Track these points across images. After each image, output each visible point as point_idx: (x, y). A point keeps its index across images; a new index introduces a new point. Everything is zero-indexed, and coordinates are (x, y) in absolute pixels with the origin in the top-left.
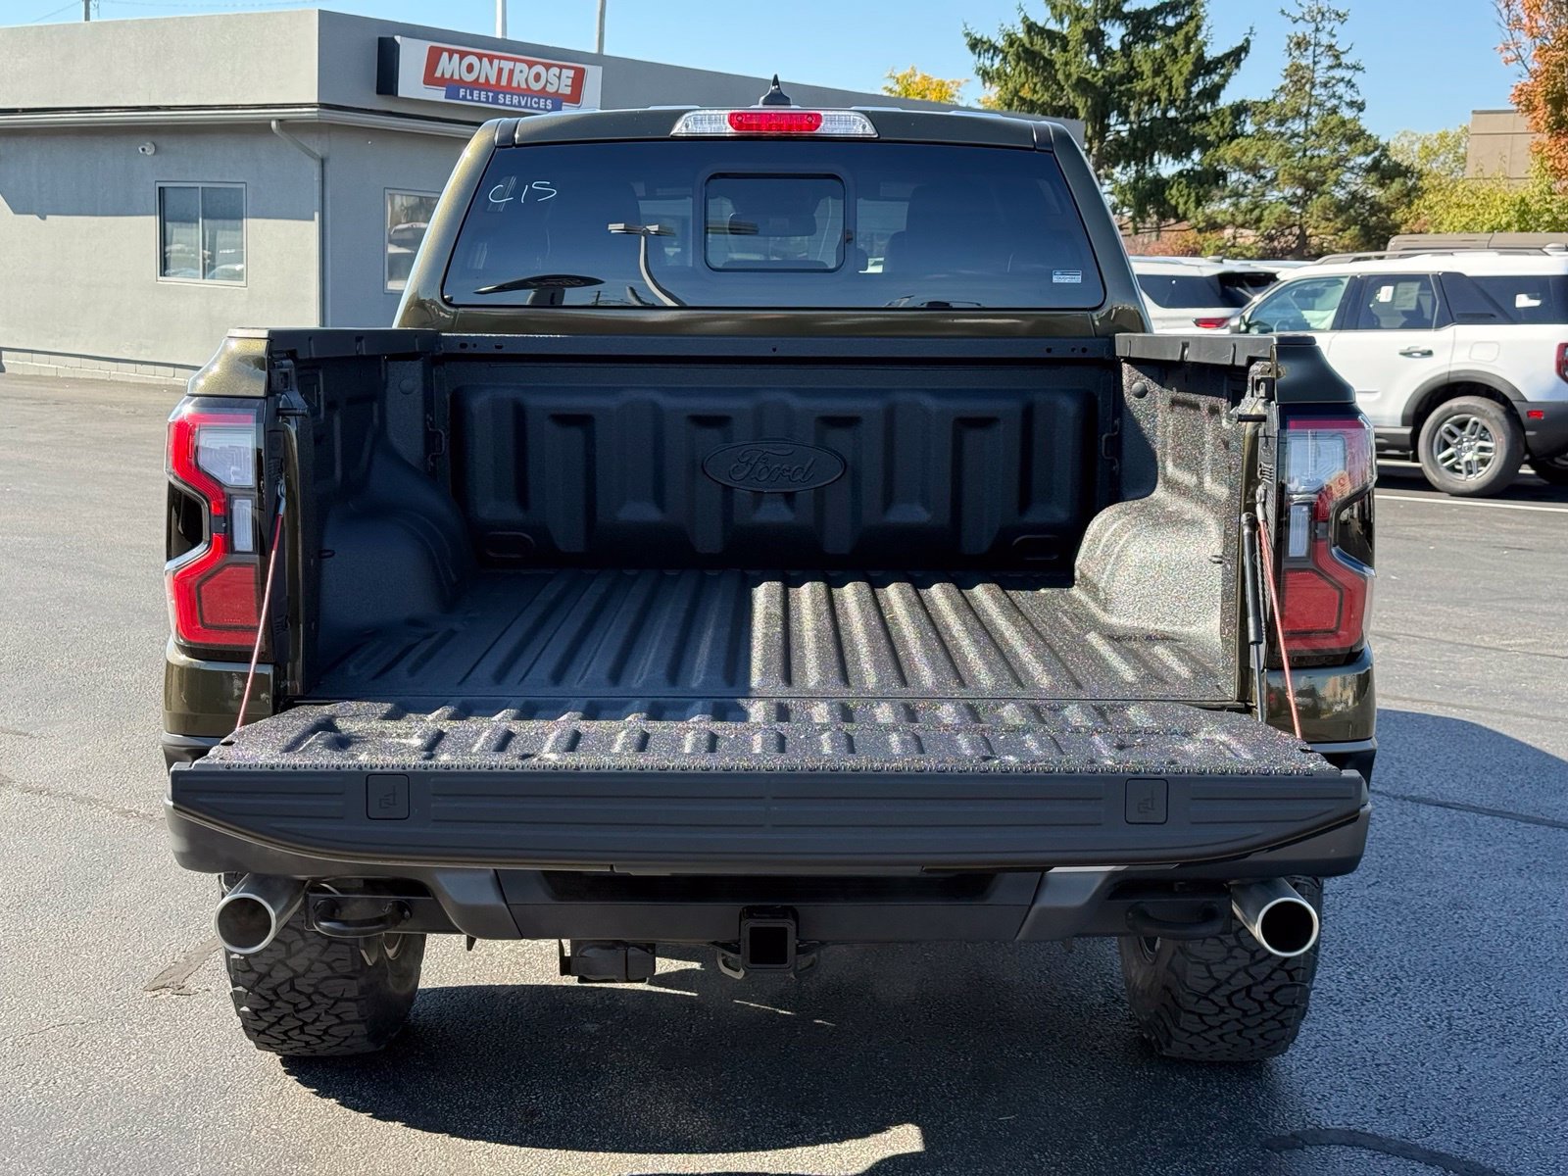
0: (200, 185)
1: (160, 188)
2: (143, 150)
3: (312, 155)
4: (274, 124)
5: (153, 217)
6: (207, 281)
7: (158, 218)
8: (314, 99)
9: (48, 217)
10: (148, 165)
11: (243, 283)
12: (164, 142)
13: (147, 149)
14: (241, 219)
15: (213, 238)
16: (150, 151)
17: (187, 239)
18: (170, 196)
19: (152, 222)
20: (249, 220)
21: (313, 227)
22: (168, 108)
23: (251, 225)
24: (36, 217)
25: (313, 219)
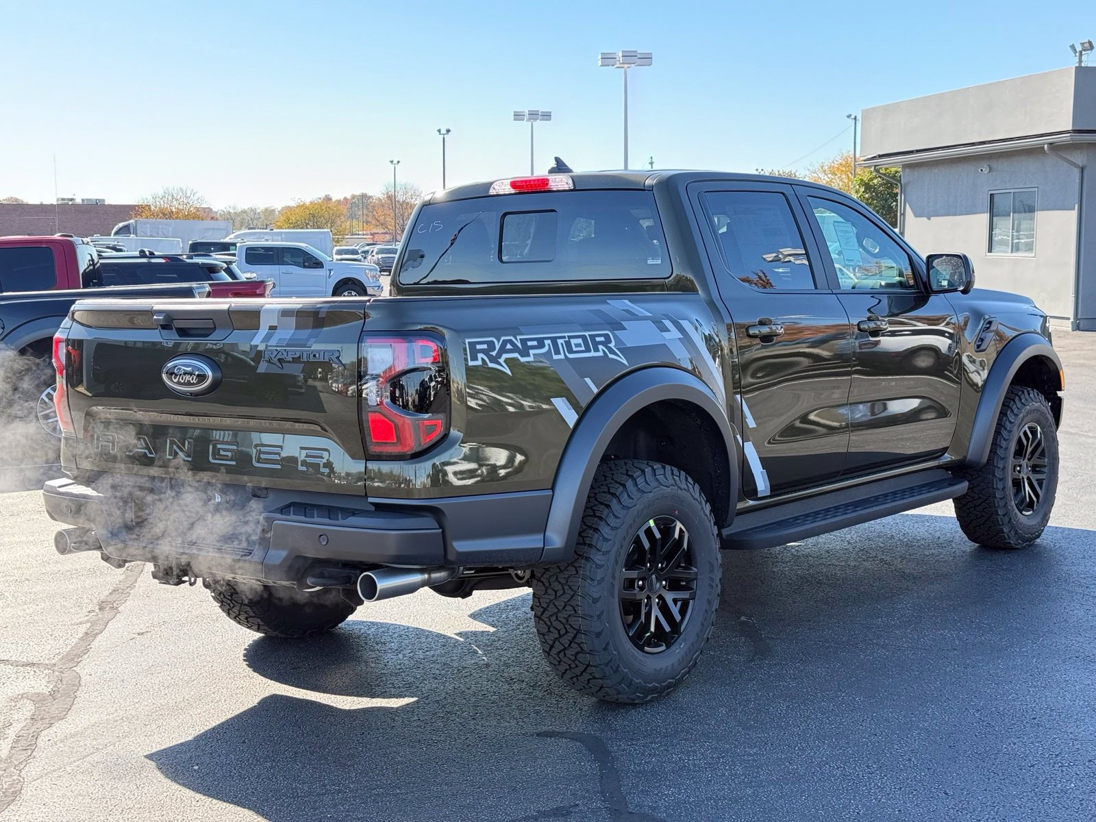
0: (1012, 191)
1: (991, 195)
2: (982, 170)
3: (1075, 165)
4: (1046, 146)
5: (986, 214)
6: (1013, 254)
7: (989, 214)
8: (1070, 128)
9: (932, 218)
10: (985, 181)
11: (1033, 255)
12: (994, 164)
13: (984, 170)
14: (1034, 211)
15: (1019, 225)
16: (986, 170)
17: (1004, 227)
18: (996, 198)
19: (985, 217)
20: (1039, 212)
21: (1074, 214)
22: (990, 142)
23: (1040, 215)
24: (925, 219)
25: (1074, 209)
